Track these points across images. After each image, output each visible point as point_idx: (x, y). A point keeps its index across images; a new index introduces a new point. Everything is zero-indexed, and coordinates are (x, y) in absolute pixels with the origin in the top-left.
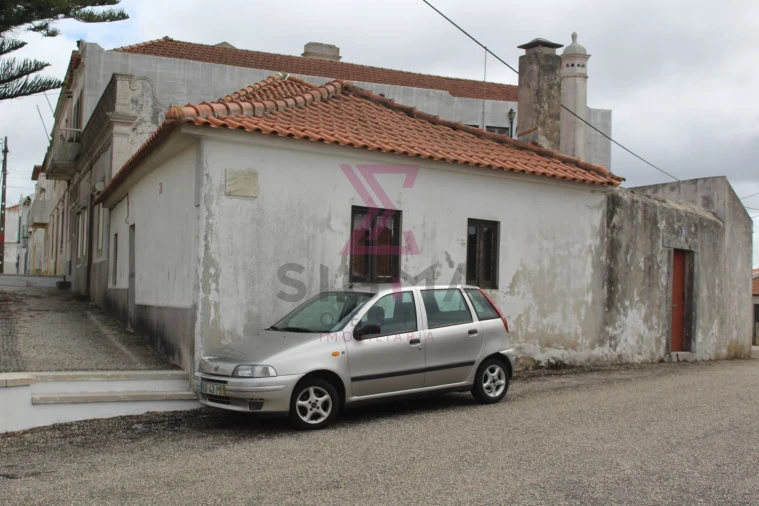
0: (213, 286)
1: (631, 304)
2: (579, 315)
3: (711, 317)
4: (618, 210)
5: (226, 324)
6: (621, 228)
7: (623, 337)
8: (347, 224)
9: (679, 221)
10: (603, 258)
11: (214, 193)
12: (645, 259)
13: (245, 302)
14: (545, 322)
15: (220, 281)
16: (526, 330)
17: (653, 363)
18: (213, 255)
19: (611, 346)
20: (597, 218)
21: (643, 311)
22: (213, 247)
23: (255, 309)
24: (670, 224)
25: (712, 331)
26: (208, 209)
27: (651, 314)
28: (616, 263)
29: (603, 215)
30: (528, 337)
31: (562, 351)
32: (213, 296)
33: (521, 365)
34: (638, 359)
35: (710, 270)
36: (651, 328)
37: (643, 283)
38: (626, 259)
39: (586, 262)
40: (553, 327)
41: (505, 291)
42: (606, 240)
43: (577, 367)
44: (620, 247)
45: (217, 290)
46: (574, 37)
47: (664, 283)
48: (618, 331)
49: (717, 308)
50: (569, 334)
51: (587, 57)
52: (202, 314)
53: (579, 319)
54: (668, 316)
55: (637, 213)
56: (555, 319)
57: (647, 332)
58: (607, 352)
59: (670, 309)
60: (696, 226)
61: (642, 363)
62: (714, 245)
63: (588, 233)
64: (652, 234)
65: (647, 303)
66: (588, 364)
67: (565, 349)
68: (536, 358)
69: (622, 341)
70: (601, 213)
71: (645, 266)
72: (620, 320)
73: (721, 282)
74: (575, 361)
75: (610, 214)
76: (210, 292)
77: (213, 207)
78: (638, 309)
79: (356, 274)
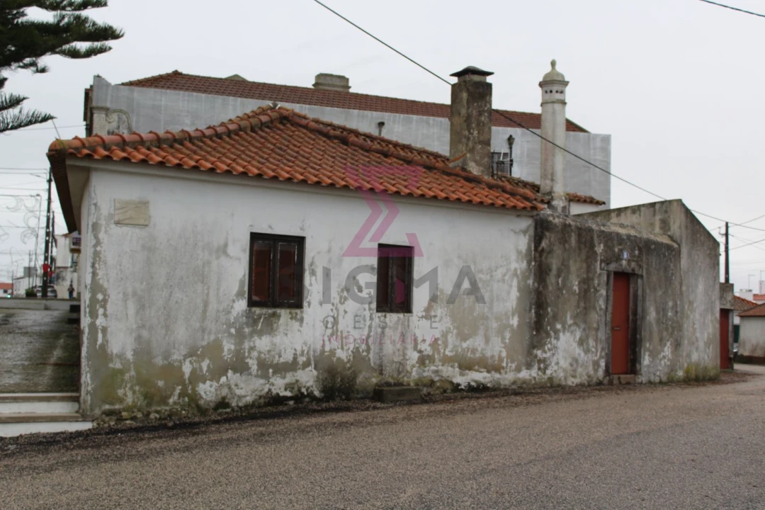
0: (101, 311)
1: (564, 327)
2: (503, 338)
3: (661, 340)
4: (547, 234)
5: (114, 347)
6: (550, 252)
7: (554, 360)
8: (244, 251)
9: (620, 244)
10: (530, 282)
11: (103, 222)
12: (579, 283)
13: (134, 326)
14: (465, 345)
15: (108, 306)
16: (444, 353)
17: (589, 385)
18: (101, 282)
19: (539, 369)
20: (523, 243)
21: (578, 335)
22: (100, 273)
23: (145, 333)
24: (608, 247)
25: (663, 354)
26: (96, 237)
27: (587, 337)
28: (545, 286)
29: (530, 240)
30: (446, 360)
31: (485, 374)
32: (100, 321)
33: (438, 388)
34: (572, 382)
35: (660, 293)
36: (587, 351)
37: (578, 306)
38: (558, 282)
39: (511, 286)
40: (474, 351)
41: (420, 315)
42: (533, 263)
43: (502, 390)
44: (550, 270)
45: (105, 315)
46: (553, 64)
47: (603, 307)
48: (548, 354)
49: (670, 330)
50: (493, 357)
51: (566, 83)
52: (88, 339)
53: (503, 342)
54: (607, 339)
55: (570, 237)
56: (476, 344)
57: (582, 354)
58: (535, 375)
59: (609, 332)
60: (640, 249)
61: (577, 385)
62: (666, 269)
63: (513, 256)
64: (588, 258)
65: (583, 326)
66: (514, 387)
67: (488, 372)
68: (455, 381)
69: (553, 364)
70: (527, 237)
71: (579, 289)
72: (550, 343)
73: (675, 305)
74: (500, 384)
75: (538, 239)
76: (97, 317)
77: (102, 235)
78: (572, 332)
79: (255, 298)
